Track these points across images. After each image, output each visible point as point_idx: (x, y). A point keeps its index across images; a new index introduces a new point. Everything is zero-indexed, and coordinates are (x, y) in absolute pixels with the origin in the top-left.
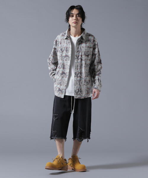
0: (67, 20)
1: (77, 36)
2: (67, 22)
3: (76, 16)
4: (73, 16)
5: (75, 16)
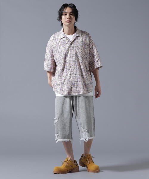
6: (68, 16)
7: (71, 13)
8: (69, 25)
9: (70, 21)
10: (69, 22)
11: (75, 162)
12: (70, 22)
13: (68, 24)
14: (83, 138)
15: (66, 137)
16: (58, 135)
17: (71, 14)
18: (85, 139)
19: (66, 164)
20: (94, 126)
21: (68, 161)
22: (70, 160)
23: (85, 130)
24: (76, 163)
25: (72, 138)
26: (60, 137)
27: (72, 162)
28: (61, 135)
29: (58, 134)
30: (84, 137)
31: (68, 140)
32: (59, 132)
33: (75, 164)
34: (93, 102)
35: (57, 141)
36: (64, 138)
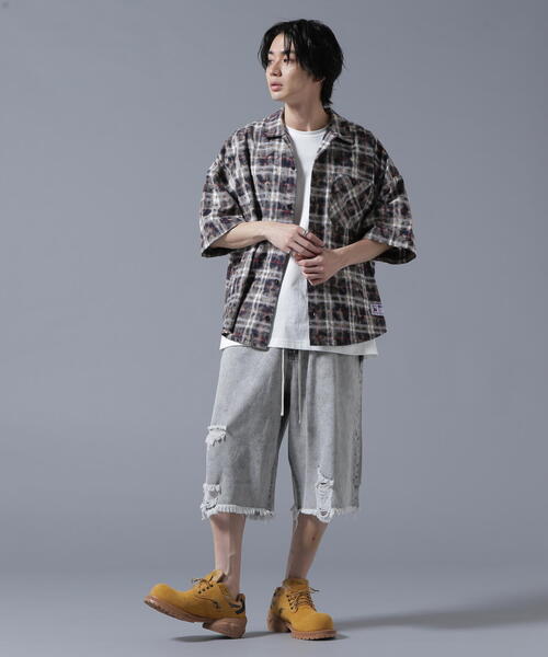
5: (277, 60)
16: (218, 487)
18: (323, 514)
19: (200, 589)
20: (357, 469)
21: (210, 583)
23: (327, 481)
24: (238, 604)
28: (230, 488)
32: (224, 478)
33: (234, 606)
34: (361, 382)
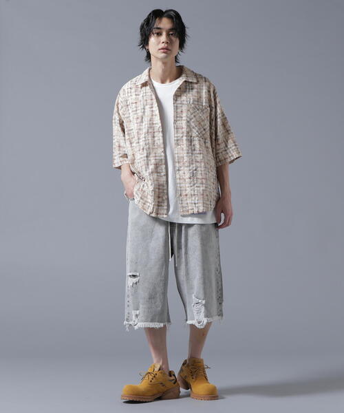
0: (145, 42)
1: (168, 81)
2: (143, 47)
3: (168, 35)
4: (159, 34)
5: (164, 34)
6: (163, 38)
7: (171, 30)
8: (166, 57)
9: (170, 48)
10: (167, 50)
11: (171, 376)
12: (169, 52)
13: (163, 55)
14: (194, 319)
15: (157, 318)
16: (138, 312)
17: (171, 33)
18: (199, 323)
19: (150, 379)
20: (220, 292)
21: (154, 373)
22: (160, 369)
23: (200, 301)
24: (173, 378)
25: (169, 321)
26: (143, 319)
27: (163, 374)
28: (144, 311)
29: (138, 309)
30: (196, 317)
31: (162, 325)
32: (141, 306)
33: (171, 381)
35: (136, 327)
36: (152, 321)
